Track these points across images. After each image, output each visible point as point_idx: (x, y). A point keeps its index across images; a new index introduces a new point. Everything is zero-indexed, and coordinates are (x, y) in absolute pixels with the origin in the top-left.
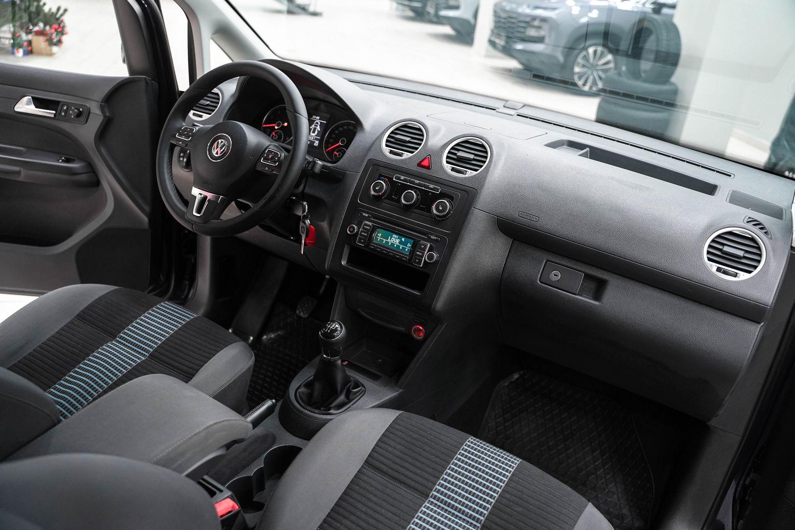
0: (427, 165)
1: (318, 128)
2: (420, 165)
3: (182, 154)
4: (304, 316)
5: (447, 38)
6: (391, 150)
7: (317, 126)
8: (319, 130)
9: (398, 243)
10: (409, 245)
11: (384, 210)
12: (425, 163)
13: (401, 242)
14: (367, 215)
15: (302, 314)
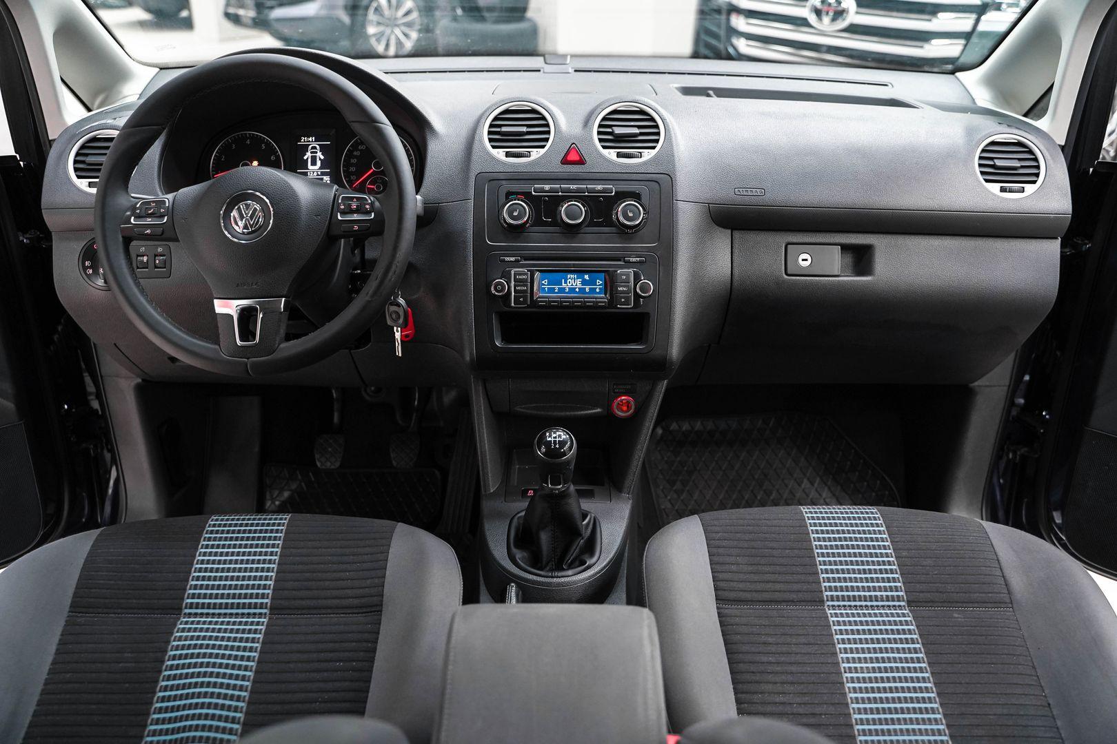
0: (578, 159)
1: (319, 155)
2: (565, 161)
3: (87, 263)
4: (333, 467)
6: (507, 152)
7: (316, 153)
8: (322, 157)
9: (579, 286)
10: (599, 282)
11: (539, 242)
12: (573, 157)
13: (584, 282)
14: (512, 259)
15: (328, 464)
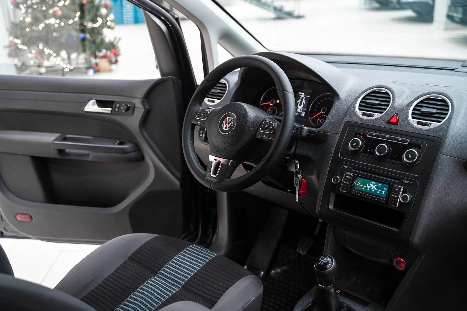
0: (395, 121)
2: (389, 122)
3: (201, 132)
4: (303, 254)
5: (410, 20)
6: (364, 113)
7: (303, 100)
8: (304, 103)
9: (375, 188)
10: (385, 189)
11: (362, 162)
12: (394, 120)
13: (378, 188)
14: (347, 167)
15: (301, 252)
